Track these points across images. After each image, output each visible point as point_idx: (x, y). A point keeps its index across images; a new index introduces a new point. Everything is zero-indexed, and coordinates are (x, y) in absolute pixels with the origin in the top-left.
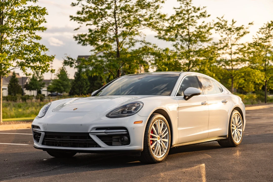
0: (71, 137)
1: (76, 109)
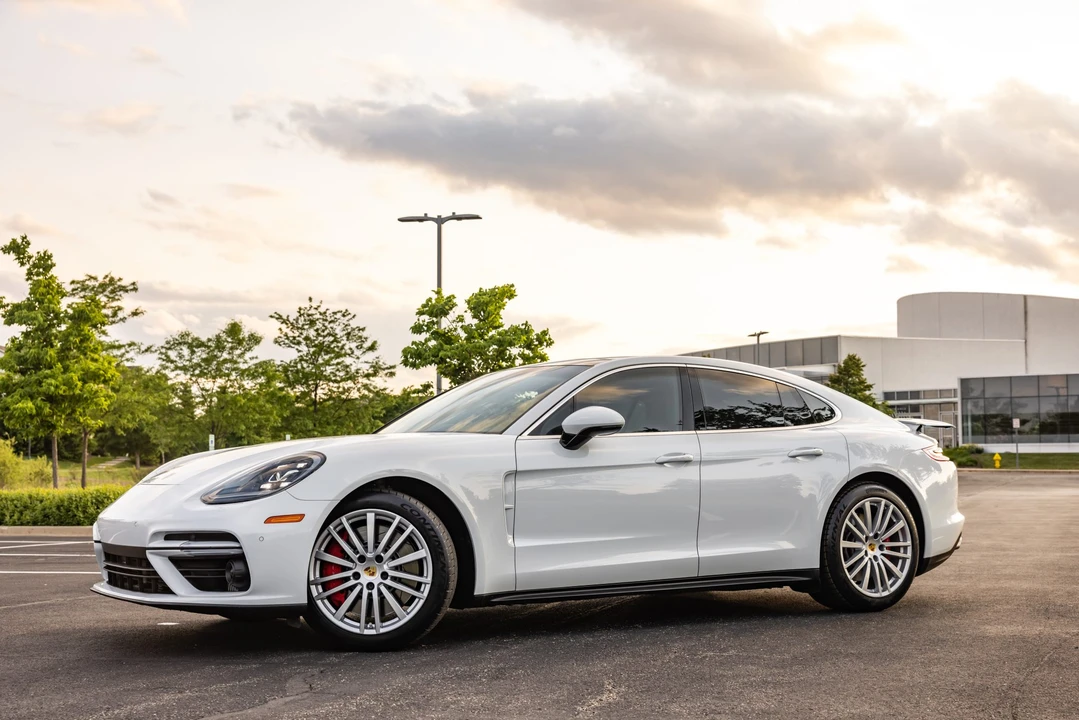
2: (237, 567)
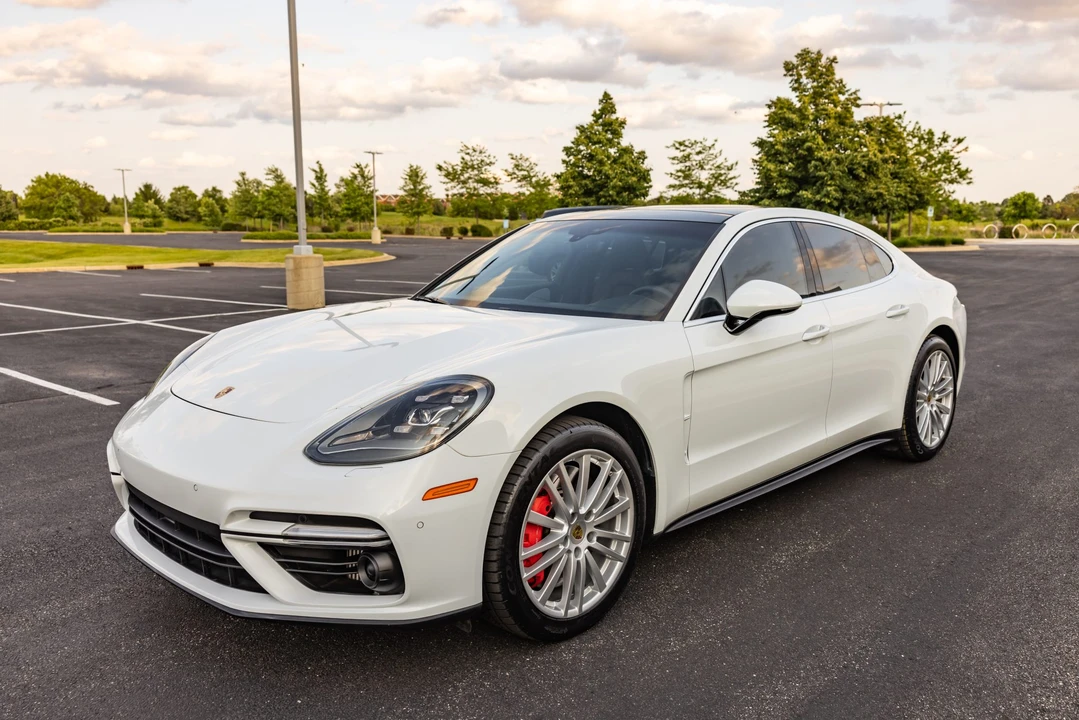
2: (382, 563)
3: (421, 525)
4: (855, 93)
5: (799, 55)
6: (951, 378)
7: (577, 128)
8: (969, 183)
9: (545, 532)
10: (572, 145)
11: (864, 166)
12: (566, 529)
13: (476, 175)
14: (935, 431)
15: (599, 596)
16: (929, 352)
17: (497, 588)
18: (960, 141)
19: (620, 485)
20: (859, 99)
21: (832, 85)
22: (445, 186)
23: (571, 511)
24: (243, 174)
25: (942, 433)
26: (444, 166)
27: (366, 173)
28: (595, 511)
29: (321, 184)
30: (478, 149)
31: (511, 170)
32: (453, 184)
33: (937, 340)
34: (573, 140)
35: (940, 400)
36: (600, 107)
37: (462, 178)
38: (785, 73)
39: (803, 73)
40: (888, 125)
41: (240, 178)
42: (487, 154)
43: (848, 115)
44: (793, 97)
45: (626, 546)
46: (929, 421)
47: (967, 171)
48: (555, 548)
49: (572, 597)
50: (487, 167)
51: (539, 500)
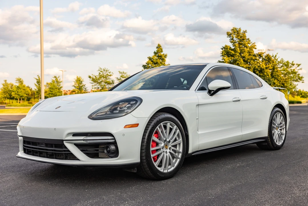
0: (47, 145)
1: (60, 107)
3: (124, 135)
4: (253, 44)
5: (233, 29)
6: (284, 123)
7: (148, 58)
8: (303, 82)
9: (157, 144)
10: (146, 64)
11: (259, 71)
12: (163, 144)
13: (105, 80)
14: (280, 141)
15: (173, 168)
16: (276, 112)
17: (144, 158)
18: (299, 65)
19: (178, 135)
20: (256, 46)
21: (245, 41)
22: (92, 84)
23: (165, 139)
24: (6, 81)
25: (282, 141)
26: (92, 76)
27: (59, 80)
28: (171, 141)
29: (39, 85)
30: (105, 69)
31: (119, 78)
32: (95, 84)
33: (278, 109)
34: (146, 62)
35: (281, 130)
36: (157, 50)
37: (99, 81)
38: (227, 36)
39: (234, 36)
40: (269, 57)
41: (4, 82)
42: (109, 72)
43: (252, 52)
44: (231, 45)
45: (180, 155)
46: (277, 136)
47: (302, 77)
48: (160, 149)
49: (165, 167)
50: (110, 77)
51: (155, 135)
